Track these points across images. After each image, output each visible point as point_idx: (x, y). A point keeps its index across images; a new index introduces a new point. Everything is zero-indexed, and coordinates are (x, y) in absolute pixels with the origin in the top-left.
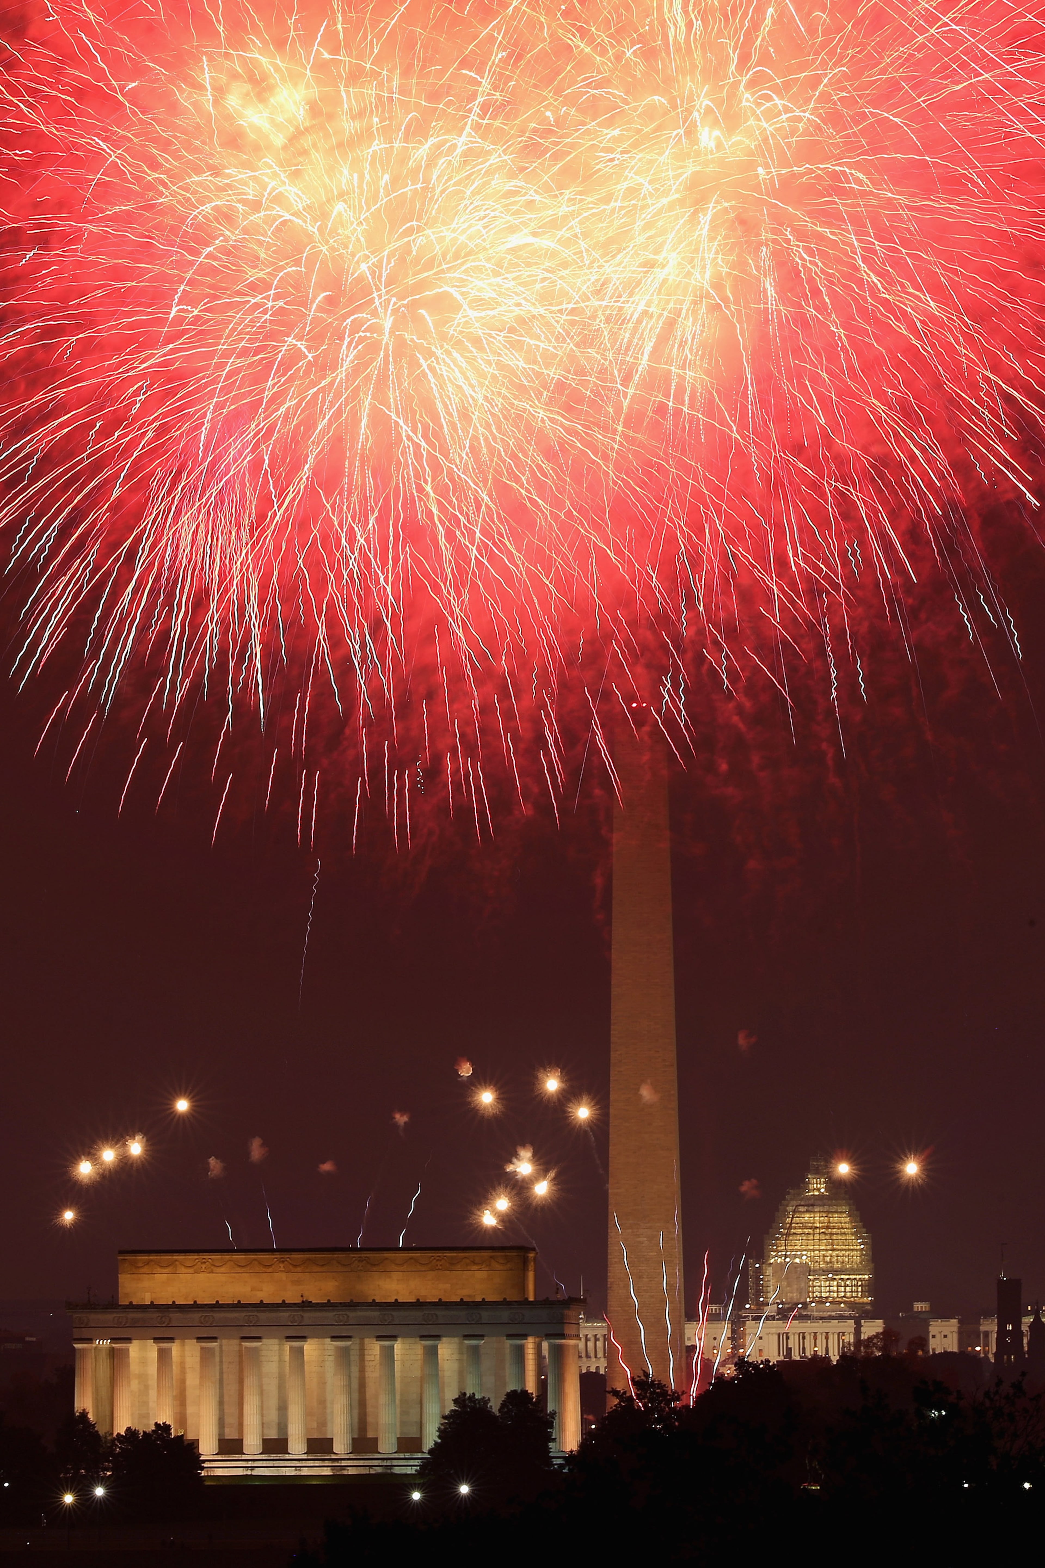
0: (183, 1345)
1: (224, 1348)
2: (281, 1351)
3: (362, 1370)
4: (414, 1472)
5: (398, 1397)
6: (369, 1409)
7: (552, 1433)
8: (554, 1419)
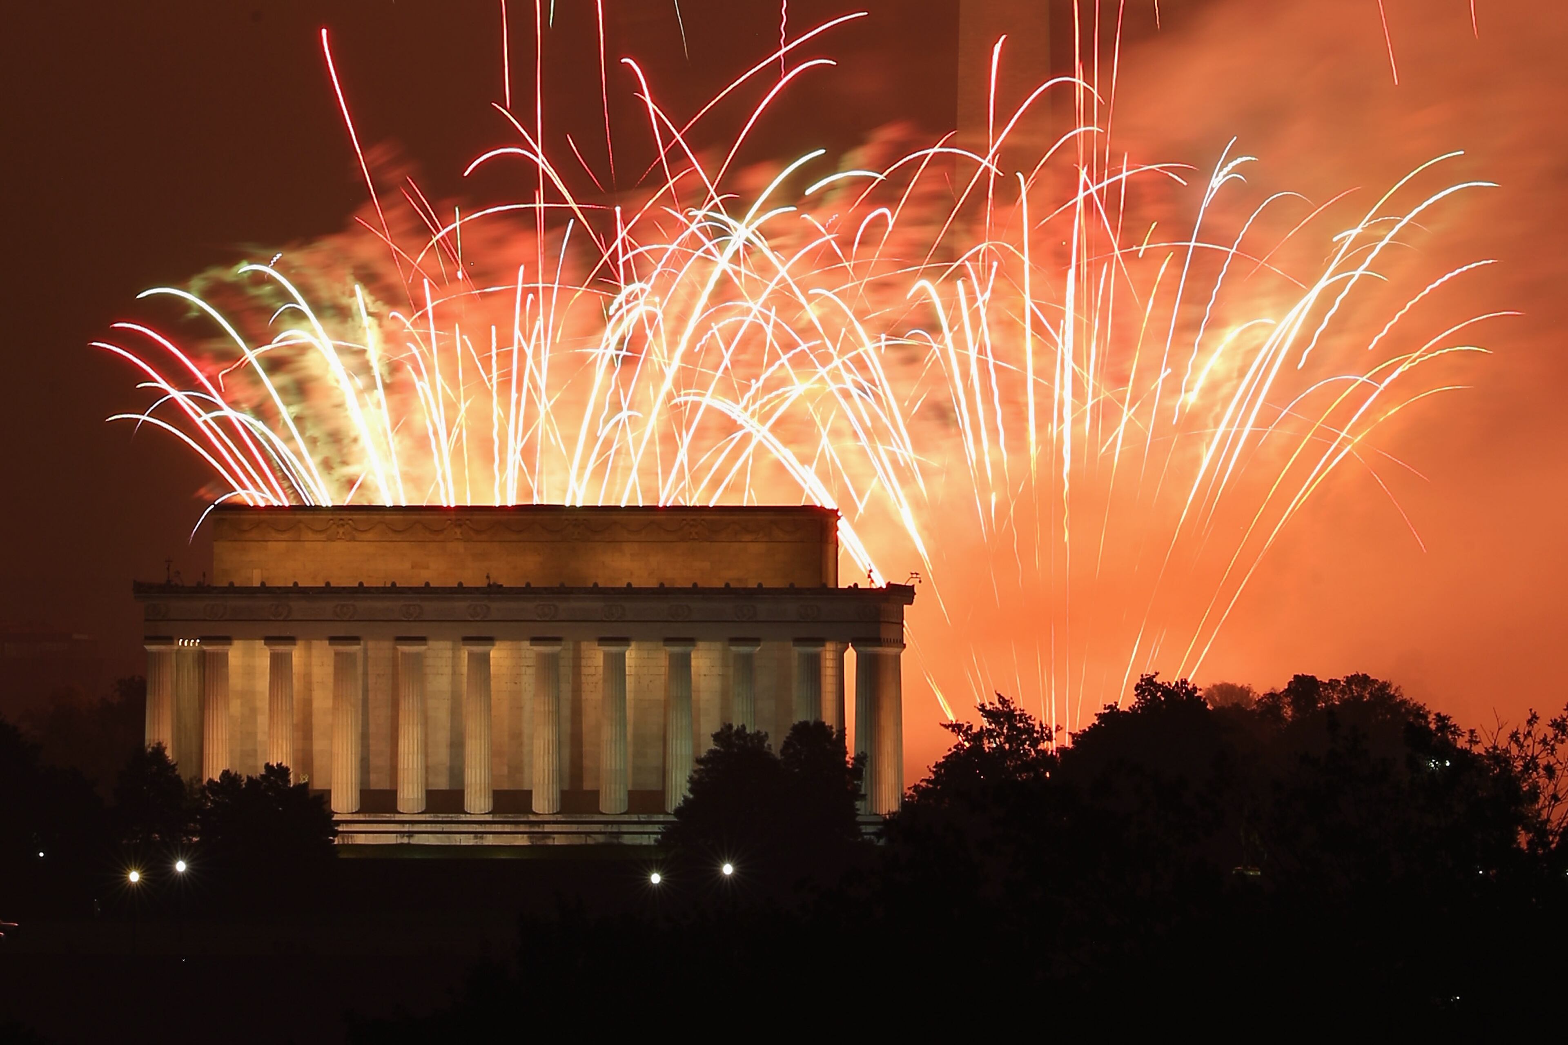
0: (309, 649)
1: (370, 653)
2: (455, 659)
3: (577, 690)
4: (652, 842)
5: (630, 729)
6: (587, 748)
7: (860, 786)
8: (864, 765)
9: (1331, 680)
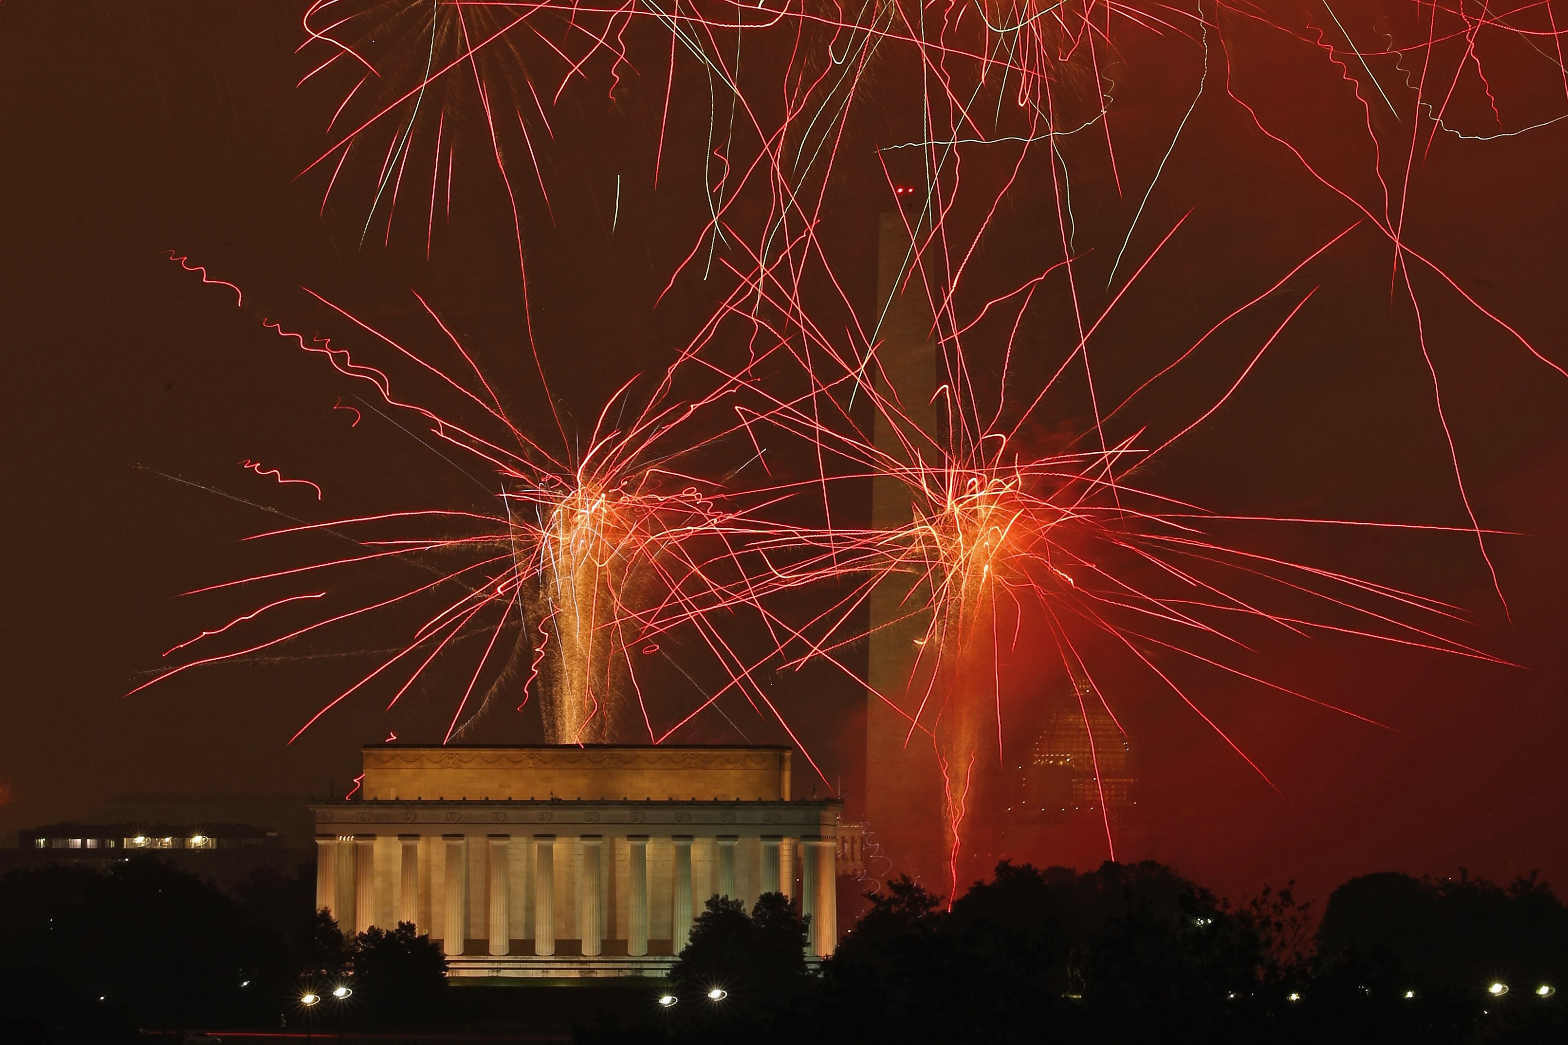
0: (429, 843)
1: (470, 846)
2: (529, 849)
3: (612, 871)
4: (664, 976)
5: (649, 898)
6: (619, 911)
7: (807, 937)
8: (809, 923)
9: (1130, 864)
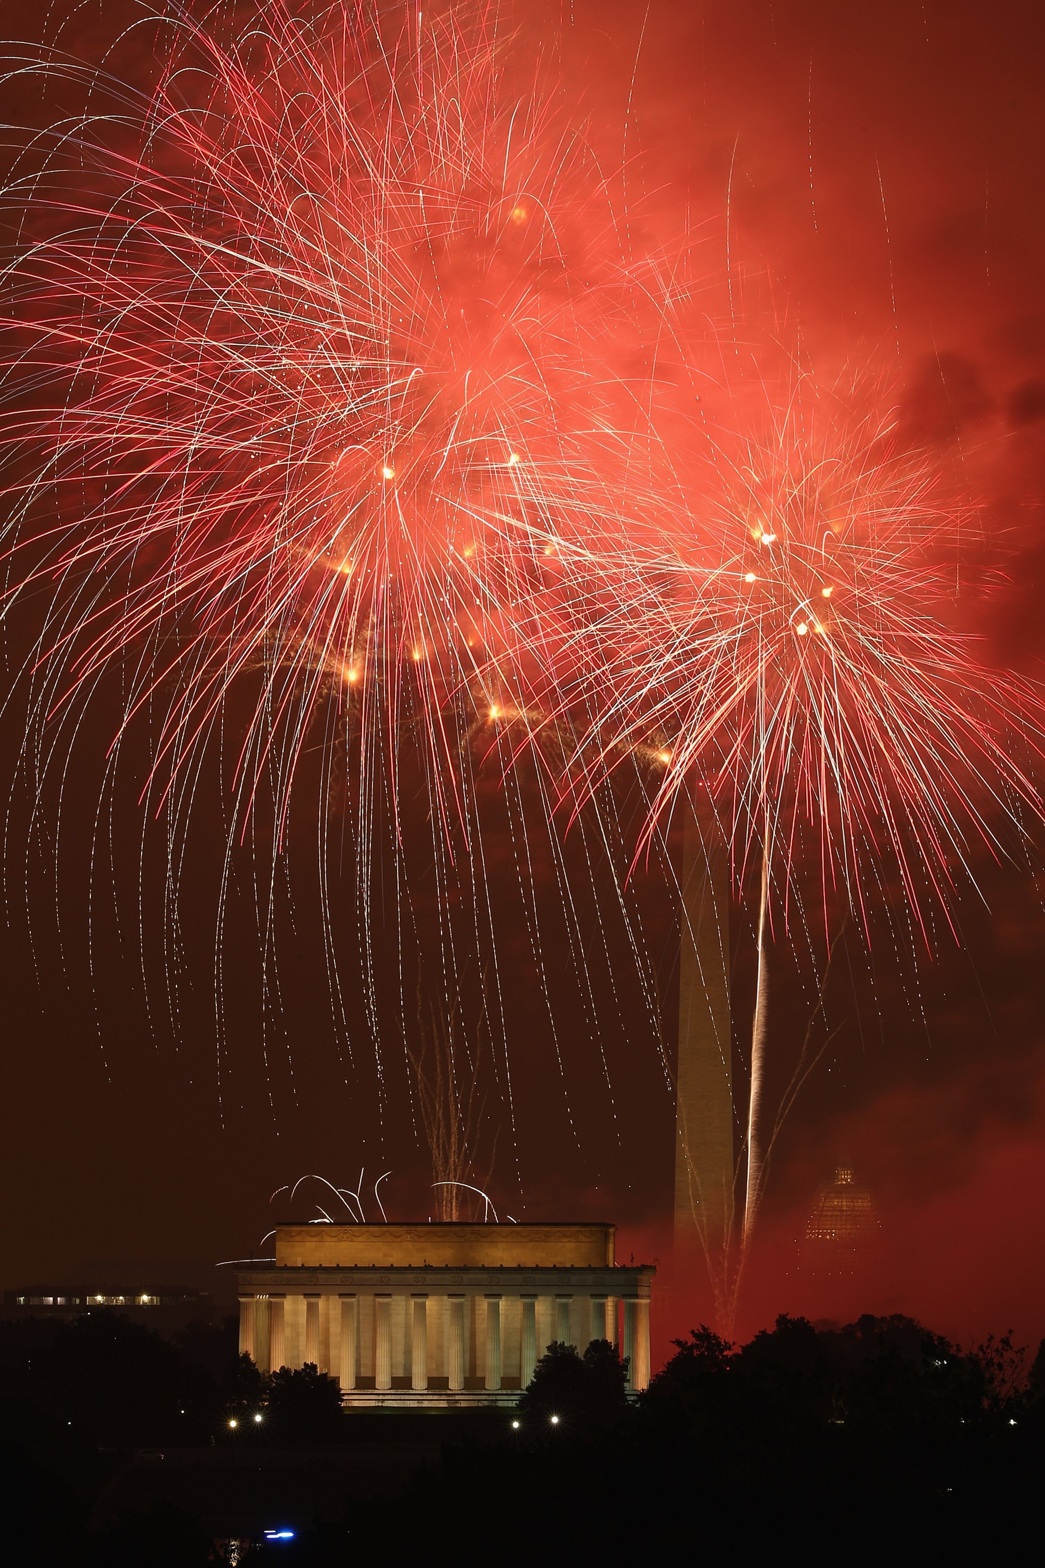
0: (328, 1300)
1: (361, 1303)
2: (407, 1306)
3: (473, 1322)
4: (514, 1405)
5: (502, 1344)
6: (478, 1354)
7: (627, 1375)
8: (629, 1363)
9: (882, 1317)
